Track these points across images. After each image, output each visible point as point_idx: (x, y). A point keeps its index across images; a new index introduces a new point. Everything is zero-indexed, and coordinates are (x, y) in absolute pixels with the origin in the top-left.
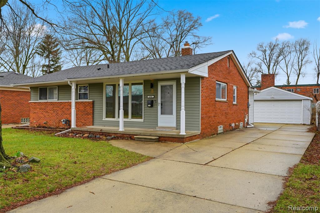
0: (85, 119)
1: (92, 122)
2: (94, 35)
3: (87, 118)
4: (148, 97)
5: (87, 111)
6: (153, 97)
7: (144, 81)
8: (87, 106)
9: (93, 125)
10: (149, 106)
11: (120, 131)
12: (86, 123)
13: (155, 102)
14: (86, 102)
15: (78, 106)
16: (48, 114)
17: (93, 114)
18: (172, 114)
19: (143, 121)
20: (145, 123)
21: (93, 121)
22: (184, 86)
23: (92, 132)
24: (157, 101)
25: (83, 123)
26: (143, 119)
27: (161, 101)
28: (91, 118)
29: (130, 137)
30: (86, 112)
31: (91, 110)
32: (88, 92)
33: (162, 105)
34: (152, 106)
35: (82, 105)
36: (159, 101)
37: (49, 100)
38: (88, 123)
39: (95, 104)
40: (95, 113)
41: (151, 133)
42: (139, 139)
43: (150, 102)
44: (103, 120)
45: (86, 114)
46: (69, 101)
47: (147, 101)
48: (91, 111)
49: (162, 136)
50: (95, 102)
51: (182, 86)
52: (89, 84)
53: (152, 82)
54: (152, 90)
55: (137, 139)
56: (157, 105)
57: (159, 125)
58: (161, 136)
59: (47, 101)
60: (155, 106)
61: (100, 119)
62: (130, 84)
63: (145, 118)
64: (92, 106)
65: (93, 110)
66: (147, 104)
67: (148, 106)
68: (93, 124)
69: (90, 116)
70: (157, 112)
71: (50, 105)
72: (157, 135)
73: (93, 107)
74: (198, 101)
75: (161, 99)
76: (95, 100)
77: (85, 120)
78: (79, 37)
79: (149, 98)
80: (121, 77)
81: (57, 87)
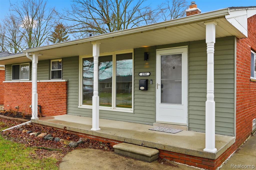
0: (57, 105)
1: (65, 109)
2: (94, 19)
3: (60, 104)
4: (141, 74)
5: (60, 95)
6: (148, 74)
7: (135, 50)
8: (60, 88)
9: (67, 114)
10: (142, 88)
11: (92, 132)
12: (58, 110)
13: (151, 83)
14: (58, 82)
15: (50, 88)
16: (20, 97)
17: (67, 99)
18: (180, 102)
19: (132, 112)
20: (135, 115)
21: (67, 108)
22: (213, 49)
23: (56, 128)
24: (154, 80)
25: (55, 110)
26: (132, 109)
27: (161, 81)
28: (64, 104)
29: (109, 143)
30: (59, 97)
31: (64, 93)
32: (61, 70)
33: (162, 86)
34: (146, 89)
35: (54, 86)
36: (158, 81)
37: (21, 80)
38: (60, 111)
39: (70, 85)
40: (69, 97)
41: (144, 141)
42: (122, 152)
43: (143, 82)
44: (79, 107)
45: (59, 98)
46: (41, 81)
47: (138, 82)
48: (65, 95)
49: (166, 149)
50: (70, 83)
51: (208, 50)
52: (63, 59)
53: (147, 51)
54: (147, 64)
55: (118, 151)
56: (155, 88)
57: (158, 119)
58: (163, 148)
59: (18, 82)
60: (151, 89)
61: (74, 106)
62: (114, 58)
63: (136, 107)
64: (65, 88)
65: (66, 93)
66: (138, 85)
67: (140, 89)
68: (67, 111)
69: (64, 102)
70: (155, 99)
71: (22, 86)
72: (156, 147)
73: (67, 89)
74: (231, 82)
75: (161, 79)
76: (70, 80)
77: (57, 107)
78: (81, 23)
79: (142, 76)
80: (95, 41)
81: (29, 63)
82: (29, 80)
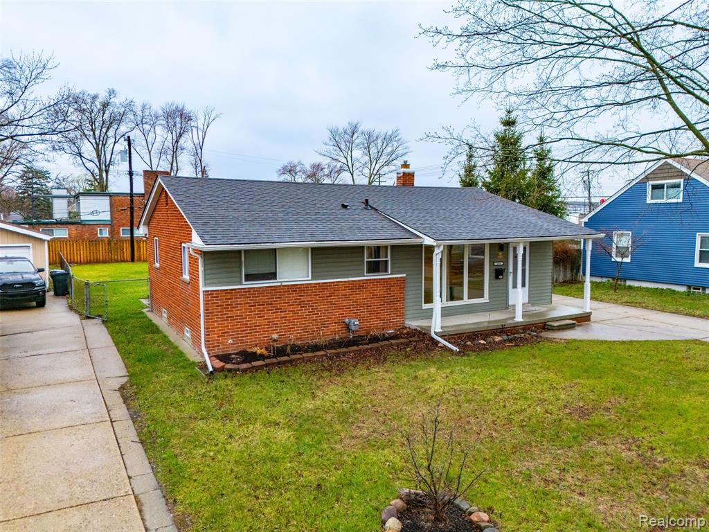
1: (403, 316)
5: (393, 296)
6: (502, 263)
9: (405, 321)
10: (501, 277)
17: (405, 300)
19: (488, 301)
20: (491, 303)
24: (506, 269)
26: (487, 298)
28: (401, 308)
32: (389, 259)
36: (511, 269)
44: (423, 308)
47: (494, 271)
54: (501, 254)
56: (507, 275)
63: (491, 296)
65: (405, 292)
66: (493, 274)
69: (400, 305)
70: (507, 286)
73: (405, 287)
76: (405, 273)
79: (497, 265)
82: (310, 278)
